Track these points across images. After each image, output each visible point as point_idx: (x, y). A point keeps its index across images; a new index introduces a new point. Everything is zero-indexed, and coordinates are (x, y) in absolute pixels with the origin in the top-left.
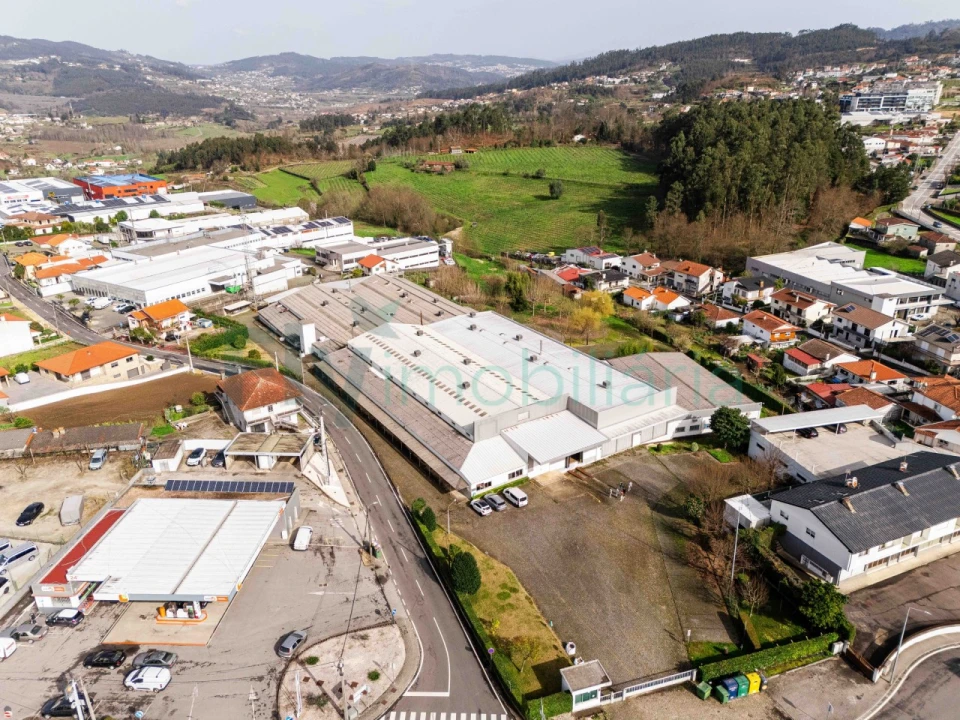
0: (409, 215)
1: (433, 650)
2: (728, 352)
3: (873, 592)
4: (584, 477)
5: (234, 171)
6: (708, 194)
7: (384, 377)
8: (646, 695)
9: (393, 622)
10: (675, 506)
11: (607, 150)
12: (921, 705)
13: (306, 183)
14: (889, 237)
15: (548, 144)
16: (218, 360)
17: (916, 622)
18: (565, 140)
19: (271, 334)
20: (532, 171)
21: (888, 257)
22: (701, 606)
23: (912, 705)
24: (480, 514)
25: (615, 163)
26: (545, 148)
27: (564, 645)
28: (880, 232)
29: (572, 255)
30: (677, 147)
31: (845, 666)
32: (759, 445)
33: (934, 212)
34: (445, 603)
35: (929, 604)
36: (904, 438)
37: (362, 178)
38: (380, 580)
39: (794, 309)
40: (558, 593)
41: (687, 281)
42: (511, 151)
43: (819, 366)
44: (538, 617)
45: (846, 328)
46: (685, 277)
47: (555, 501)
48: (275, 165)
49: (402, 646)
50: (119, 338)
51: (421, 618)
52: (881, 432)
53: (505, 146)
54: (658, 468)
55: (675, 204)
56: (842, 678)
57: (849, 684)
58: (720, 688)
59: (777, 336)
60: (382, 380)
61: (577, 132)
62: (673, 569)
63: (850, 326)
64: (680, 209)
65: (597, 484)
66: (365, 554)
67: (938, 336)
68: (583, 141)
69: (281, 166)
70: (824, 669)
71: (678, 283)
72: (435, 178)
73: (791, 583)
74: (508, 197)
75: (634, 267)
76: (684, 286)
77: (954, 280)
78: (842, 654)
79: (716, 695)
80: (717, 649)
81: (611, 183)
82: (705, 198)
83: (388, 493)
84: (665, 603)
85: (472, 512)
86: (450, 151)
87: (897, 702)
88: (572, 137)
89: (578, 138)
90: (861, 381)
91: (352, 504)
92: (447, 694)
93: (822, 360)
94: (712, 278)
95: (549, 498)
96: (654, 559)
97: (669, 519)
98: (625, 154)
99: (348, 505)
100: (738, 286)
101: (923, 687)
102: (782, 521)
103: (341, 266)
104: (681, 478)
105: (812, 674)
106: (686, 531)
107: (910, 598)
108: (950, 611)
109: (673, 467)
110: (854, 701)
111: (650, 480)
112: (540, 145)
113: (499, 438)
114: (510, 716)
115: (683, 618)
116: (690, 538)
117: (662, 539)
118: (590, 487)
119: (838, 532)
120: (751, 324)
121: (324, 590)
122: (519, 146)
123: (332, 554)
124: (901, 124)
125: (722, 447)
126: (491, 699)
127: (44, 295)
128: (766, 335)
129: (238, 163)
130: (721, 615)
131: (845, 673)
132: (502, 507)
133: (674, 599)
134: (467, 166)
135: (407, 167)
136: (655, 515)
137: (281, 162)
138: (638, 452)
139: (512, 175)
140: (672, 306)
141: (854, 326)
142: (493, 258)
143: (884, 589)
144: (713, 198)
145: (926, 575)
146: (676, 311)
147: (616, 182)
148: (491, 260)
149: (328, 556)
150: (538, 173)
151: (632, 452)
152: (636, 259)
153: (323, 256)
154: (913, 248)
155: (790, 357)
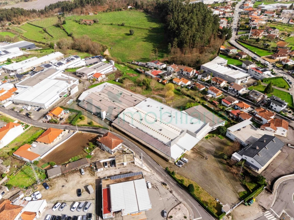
0: (92, 49)
1: (192, 208)
2: (207, 100)
3: (264, 171)
4: (195, 150)
5: (10, 24)
6: (184, 41)
7: (135, 128)
8: (236, 208)
9: (181, 203)
10: (218, 155)
11: (140, 12)
12: (281, 197)
13: (41, 29)
14: (230, 52)
15: (121, 10)
16: (82, 126)
17: (274, 177)
18: (126, 8)
19: (87, 111)
20: (120, 23)
21: (231, 59)
22: (236, 183)
23: (280, 197)
24: (179, 167)
25: (145, 19)
26: (120, 11)
27: (216, 199)
28: (228, 51)
29: (151, 64)
30: (172, 24)
31: (266, 191)
32: (229, 134)
33: (238, 42)
34: (188, 195)
35: (275, 172)
36: (258, 128)
37: (62, 27)
38: (171, 192)
39: (218, 83)
40: (207, 186)
41: (187, 73)
42: (109, 13)
43: (231, 104)
44: (207, 193)
45: (232, 89)
46: (186, 72)
47: (193, 159)
48: (25, 21)
49: (186, 208)
50: (45, 122)
51: (185, 200)
52: (252, 126)
53: (107, 11)
54: (209, 143)
55: (175, 44)
56: (267, 194)
57: (269, 196)
58: (249, 203)
59: (218, 94)
60: (135, 129)
61: (128, 5)
62: (227, 174)
63: (233, 89)
64: (177, 46)
65: (199, 152)
66: (163, 186)
67: (255, 94)
68: (131, 8)
69: (28, 22)
70: (263, 193)
71: (184, 74)
72: (88, 27)
73: (252, 175)
74: (116, 34)
75: (171, 69)
76: (186, 75)
77: (250, 70)
78: (265, 188)
79: (249, 205)
80: (244, 193)
81: (146, 28)
82: (184, 42)
83: (157, 166)
84: (229, 183)
85: (177, 166)
86: (89, 14)
87: (277, 197)
88: (127, 7)
89: (129, 7)
90: (241, 109)
91: (151, 171)
92: (201, 218)
93: (231, 102)
94: (193, 72)
95: (191, 158)
96: (221, 172)
97: (219, 159)
98: (146, 14)
99: (151, 172)
100: (202, 76)
101: (280, 193)
102: (246, 159)
103: (87, 77)
104: (216, 146)
105: (262, 195)
106: (224, 162)
107: (271, 172)
108: (279, 173)
109: (212, 143)
110: (271, 199)
111: (210, 148)
112: (118, 11)
113: (175, 144)
114: (215, 219)
115: (234, 187)
116: (225, 164)
117: (220, 165)
118: (198, 153)
119: (259, 162)
120: (211, 91)
121: (162, 198)
122: (111, 11)
123: (157, 187)
124: (221, 3)
125: (220, 134)
126: (210, 217)
127: (5, 107)
128: (215, 94)
129: (10, 21)
130: (240, 184)
131: (267, 193)
132: (183, 164)
133: (230, 182)
134: (98, 21)
135: (77, 22)
136: (216, 159)
137: (27, 20)
138: (203, 139)
139: (114, 25)
140: (187, 84)
141: (234, 89)
142: (126, 65)
143: (266, 170)
144: (186, 43)
145: (272, 165)
146: (189, 86)
147: (147, 27)
148: (125, 65)
149: (156, 188)
150: (123, 24)
151: (202, 140)
152: (171, 67)
153: (80, 74)
154: (237, 57)
155: (223, 102)
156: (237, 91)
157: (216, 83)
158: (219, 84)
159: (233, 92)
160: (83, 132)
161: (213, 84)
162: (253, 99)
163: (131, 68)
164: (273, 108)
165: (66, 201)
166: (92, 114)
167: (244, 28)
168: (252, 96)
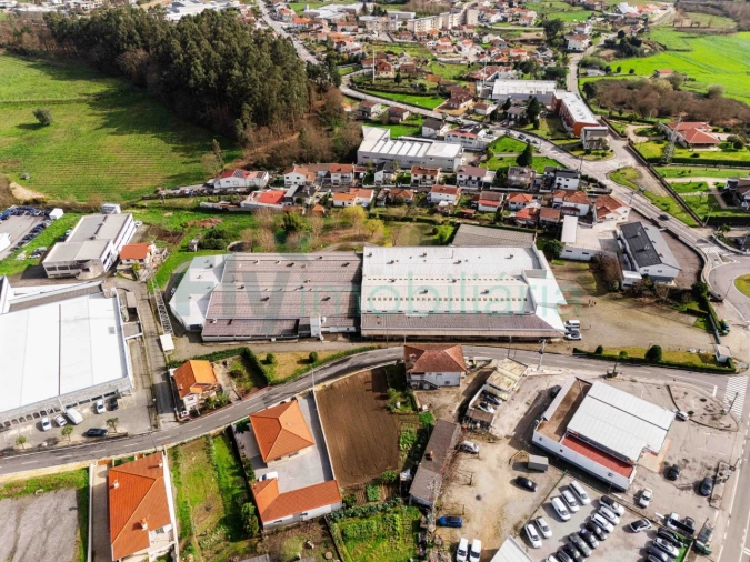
2: (448, 213)
10: (596, 291)
14: (372, 112)
19: (250, 343)
28: (364, 111)
32: (568, 251)
35: (686, 274)
36: (594, 223)
38: (633, 381)
39: (428, 177)
41: (342, 177)
43: (500, 204)
45: (466, 180)
46: (340, 175)
52: (579, 224)
59: (457, 195)
67: (519, 172)
71: (335, 180)
75: (298, 178)
76: (340, 181)
77: (448, 136)
90: (525, 205)
91: (560, 370)
93: (498, 200)
97: (606, 296)
99: (562, 372)
100: (384, 173)
102: (644, 273)
103: (102, 269)
106: (618, 296)
115: (679, 321)
120: (438, 194)
125: (552, 259)
128: (452, 197)
141: (470, 178)
142: (144, 205)
146: (377, 200)
152: (296, 172)
153: (60, 268)
154: (393, 118)
155: (483, 205)
156: (479, 179)
157: (424, 177)
158: (432, 178)
159: (470, 183)
160: (328, 383)
161: (416, 181)
162: (518, 184)
163: (178, 209)
164: (562, 187)
165: (529, 514)
166: (274, 340)
167: (340, 61)
168: (514, 178)
